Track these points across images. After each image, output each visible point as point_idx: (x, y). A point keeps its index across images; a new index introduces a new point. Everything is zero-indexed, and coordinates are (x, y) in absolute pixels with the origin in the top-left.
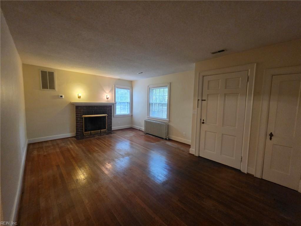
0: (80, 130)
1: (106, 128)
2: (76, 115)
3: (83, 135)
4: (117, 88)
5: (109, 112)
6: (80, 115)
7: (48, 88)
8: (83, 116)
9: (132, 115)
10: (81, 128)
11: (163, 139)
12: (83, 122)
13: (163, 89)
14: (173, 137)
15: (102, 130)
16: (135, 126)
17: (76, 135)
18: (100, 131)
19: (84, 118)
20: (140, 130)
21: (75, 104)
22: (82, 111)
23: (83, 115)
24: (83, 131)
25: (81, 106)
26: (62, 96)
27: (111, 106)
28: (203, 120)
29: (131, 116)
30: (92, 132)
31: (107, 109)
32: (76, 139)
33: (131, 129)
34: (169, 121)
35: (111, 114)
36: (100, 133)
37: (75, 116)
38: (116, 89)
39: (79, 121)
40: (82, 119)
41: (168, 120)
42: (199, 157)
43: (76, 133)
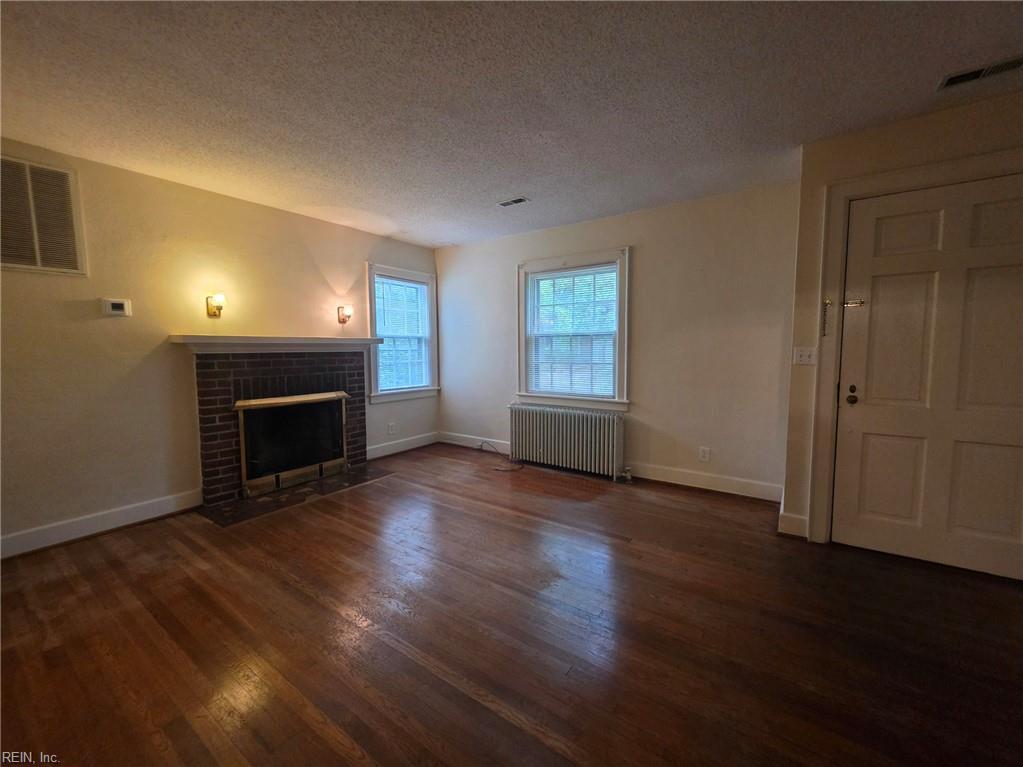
0: (225, 472)
1: (345, 454)
2: (201, 403)
3: (241, 493)
4: (381, 276)
5: (351, 382)
6: (223, 402)
7: (32, 261)
8: (239, 403)
9: (439, 391)
10: (230, 462)
11: (609, 478)
12: (238, 435)
13: (592, 277)
14: (653, 470)
15: (326, 465)
16: (457, 434)
17: (205, 499)
18: (316, 467)
19: (241, 415)
20: (481, 450)
21: (195, 344)
22: (231, 378)
23: (238, 398)
24: (240, 477)
25: (227, 356)
26: (119, 307)
27: (362, 353)
28: (853, 389)
29: (435, 393)
30: (283, 475)
31: (343, 369)
32: (211, 519)
33: (441, 448)
34: (629, 404)
35: (363, 388)
36: (317, 477)
37: (197, 407)
38: (377, 279)
39: (219, 428)
40: (236, 417)
41: (625, 400)
42: (832, 546)
43: (205, 492)
